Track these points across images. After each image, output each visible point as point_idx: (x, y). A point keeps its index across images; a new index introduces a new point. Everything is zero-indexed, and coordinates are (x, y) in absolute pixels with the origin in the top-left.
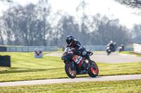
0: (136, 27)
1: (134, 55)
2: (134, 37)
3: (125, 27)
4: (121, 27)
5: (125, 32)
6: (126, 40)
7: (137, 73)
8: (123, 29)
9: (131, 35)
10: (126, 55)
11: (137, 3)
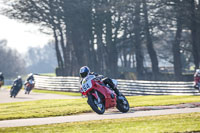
0: (31, 51)
2: (28, 65)
3: (16, 51)
4: (10, 51)
5: (16, 58)
6: (17, 70)
7: (34, 117)
8: (13, 53)
9: (24, 62)
11: (33, 16)
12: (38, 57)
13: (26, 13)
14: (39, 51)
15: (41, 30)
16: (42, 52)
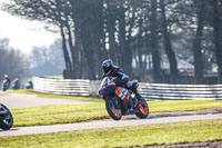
0: (36, 51)
1: (34, 96)
2: (32, 66)
3: (19, 51)
4: (13, 51)
5: (20, 58)
6: (21, 72)
7: (40, 124)
8: (15, 54)
9: (28, 64)
10: (21, 95)
11: (37, 12)
12: (43, 57)
13: (30, 9)
14: (44, 51)
15: (46, 28)
16: (47, 52)
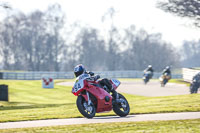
0: (186, 45)
2: (183, 58)
3: (171, 45)
4: (165, 45)
7: (187, 111)
8: (168, 47)
9: (179, 56)
11: (188, 10)
12: (193, 51)
13: (181, 7)
14: (193, 45)
15: (196, 24)
16: (196, 46)
